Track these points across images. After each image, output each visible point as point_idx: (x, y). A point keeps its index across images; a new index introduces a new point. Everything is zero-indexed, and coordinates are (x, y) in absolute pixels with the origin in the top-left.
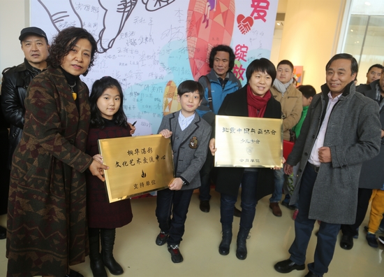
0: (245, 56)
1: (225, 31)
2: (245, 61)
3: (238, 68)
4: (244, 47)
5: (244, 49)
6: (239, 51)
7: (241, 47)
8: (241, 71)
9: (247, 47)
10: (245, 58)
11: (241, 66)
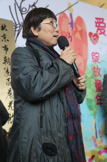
0: (99, 59)
1: (83, 44)
2: (99, 63)
3: (96, 68)
4: (97, 53)
5: (97, 55)
6: (94, 57)
7: (95, 54)
8: (98, 70)
9: (98, 53)
10: (99, 61)
11: (98, 67)
